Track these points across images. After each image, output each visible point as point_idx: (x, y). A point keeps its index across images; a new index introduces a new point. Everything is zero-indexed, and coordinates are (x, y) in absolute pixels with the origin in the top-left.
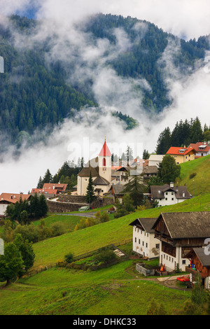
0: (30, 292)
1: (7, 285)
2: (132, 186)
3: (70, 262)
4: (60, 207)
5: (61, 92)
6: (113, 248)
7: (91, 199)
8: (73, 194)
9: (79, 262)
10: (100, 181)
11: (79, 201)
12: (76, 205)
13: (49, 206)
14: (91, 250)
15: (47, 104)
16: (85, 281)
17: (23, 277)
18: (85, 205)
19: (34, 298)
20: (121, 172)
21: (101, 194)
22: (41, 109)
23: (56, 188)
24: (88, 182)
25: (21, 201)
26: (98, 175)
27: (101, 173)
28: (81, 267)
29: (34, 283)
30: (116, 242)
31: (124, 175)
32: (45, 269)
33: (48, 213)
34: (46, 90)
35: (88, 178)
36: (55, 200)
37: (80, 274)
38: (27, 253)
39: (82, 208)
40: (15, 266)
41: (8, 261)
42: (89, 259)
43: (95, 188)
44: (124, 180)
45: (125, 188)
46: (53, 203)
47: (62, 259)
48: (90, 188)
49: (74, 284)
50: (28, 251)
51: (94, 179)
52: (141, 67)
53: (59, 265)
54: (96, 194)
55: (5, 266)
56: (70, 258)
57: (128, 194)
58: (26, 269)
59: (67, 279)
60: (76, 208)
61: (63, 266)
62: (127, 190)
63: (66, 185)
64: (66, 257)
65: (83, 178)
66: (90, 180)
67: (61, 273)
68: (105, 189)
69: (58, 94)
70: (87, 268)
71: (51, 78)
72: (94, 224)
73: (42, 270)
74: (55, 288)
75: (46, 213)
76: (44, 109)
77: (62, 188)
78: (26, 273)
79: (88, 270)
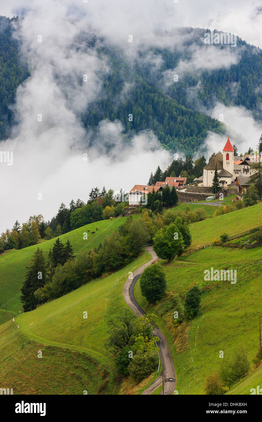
0: (193, 267)
1: (169, 262)
2: (256, 178)
3: (225, 242)
4: (188, 197)
5: (156, 98)
7: (216, 189)
8: (200, 185)
9: (233, 242)
10: (224, 174)
11: (205, 192)
12: (203, 195)
13: (179, 196)
14: (242, 231)
15: (143, 109)
16: (243, 258)
17: (183, 255)
18: (211, 195)
19: (198, 273)
20: (243, 166)
21: (225, 185)
22: (138, 114)
23: (177, 181)
24: (213, 175)
25: (153, 192)
26: (222, 169)
27: (225, 167)
28: (236, 246)
29: (195, 260)
31: (246, 168)
32: (203, 248)
33: (178, 203)
34: (143, 96)
35: (214, 172)
36: (183, 191)
37: (236, 252)
38: (186, 234)
39: (209, 198)
40: (176, 245)
41: (170, 240)
42: (242, 238)
43: (220, 180)
44: (245, 173)
45: (250, 179)
46: (182, 194)
47: (218, 239)
48: (215, 180)
49: (233, 260)
50: (186, 232)
51: (219, 171)
52: (227, 76)
53: (216, 244)
54: (221, 185)
55: (167, 246)
56: (225, 238)
57: (253, 185)
58: (185, 247)
59: (225, 257)
60: (204, 198)
61: (220, 245)
62: (252, 181)
63: (186, 179)
64: (221, 237)
65: (209, 171)
66: (216, 173)
67: (219, 251)
68: (229, 181)
69: (153, 100)
70: (242, 246)
71: (147, 86)
72: (232, 210)
73: (200, 249)
75: (176, 202)
76: (141, 114)
77: (183, 181)
78: (186, 252)
79: (244, 248)
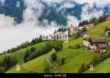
0: (63, 53)
1: (58, 52)
6: (79, 44)
9: (72, 47)
14: (74, 45)
16: (75, 51)
17: (61, 50)
24: (68, 32)
29: (64, 51)
30: (80, 43)
31: (75, 30)
34: (52, 14)
37: (73, 49)
38: (61, 45)
40: (59, 48)
42: (74, 47)
43: (70, 33)
44: (75, 32)
49: (72, 51)
53: (68, 48)
54: (70, 34)
55: (57, 48)
56: (70, 46)
57: (77, 34)
58: (61, 48)
62: (77, 33)
66: (69, 32)
67: (69, 49)
68: (72, 33)
69: (54, 15)
72: (72, 40)
73: (65, 49)
74: (68, 52)
